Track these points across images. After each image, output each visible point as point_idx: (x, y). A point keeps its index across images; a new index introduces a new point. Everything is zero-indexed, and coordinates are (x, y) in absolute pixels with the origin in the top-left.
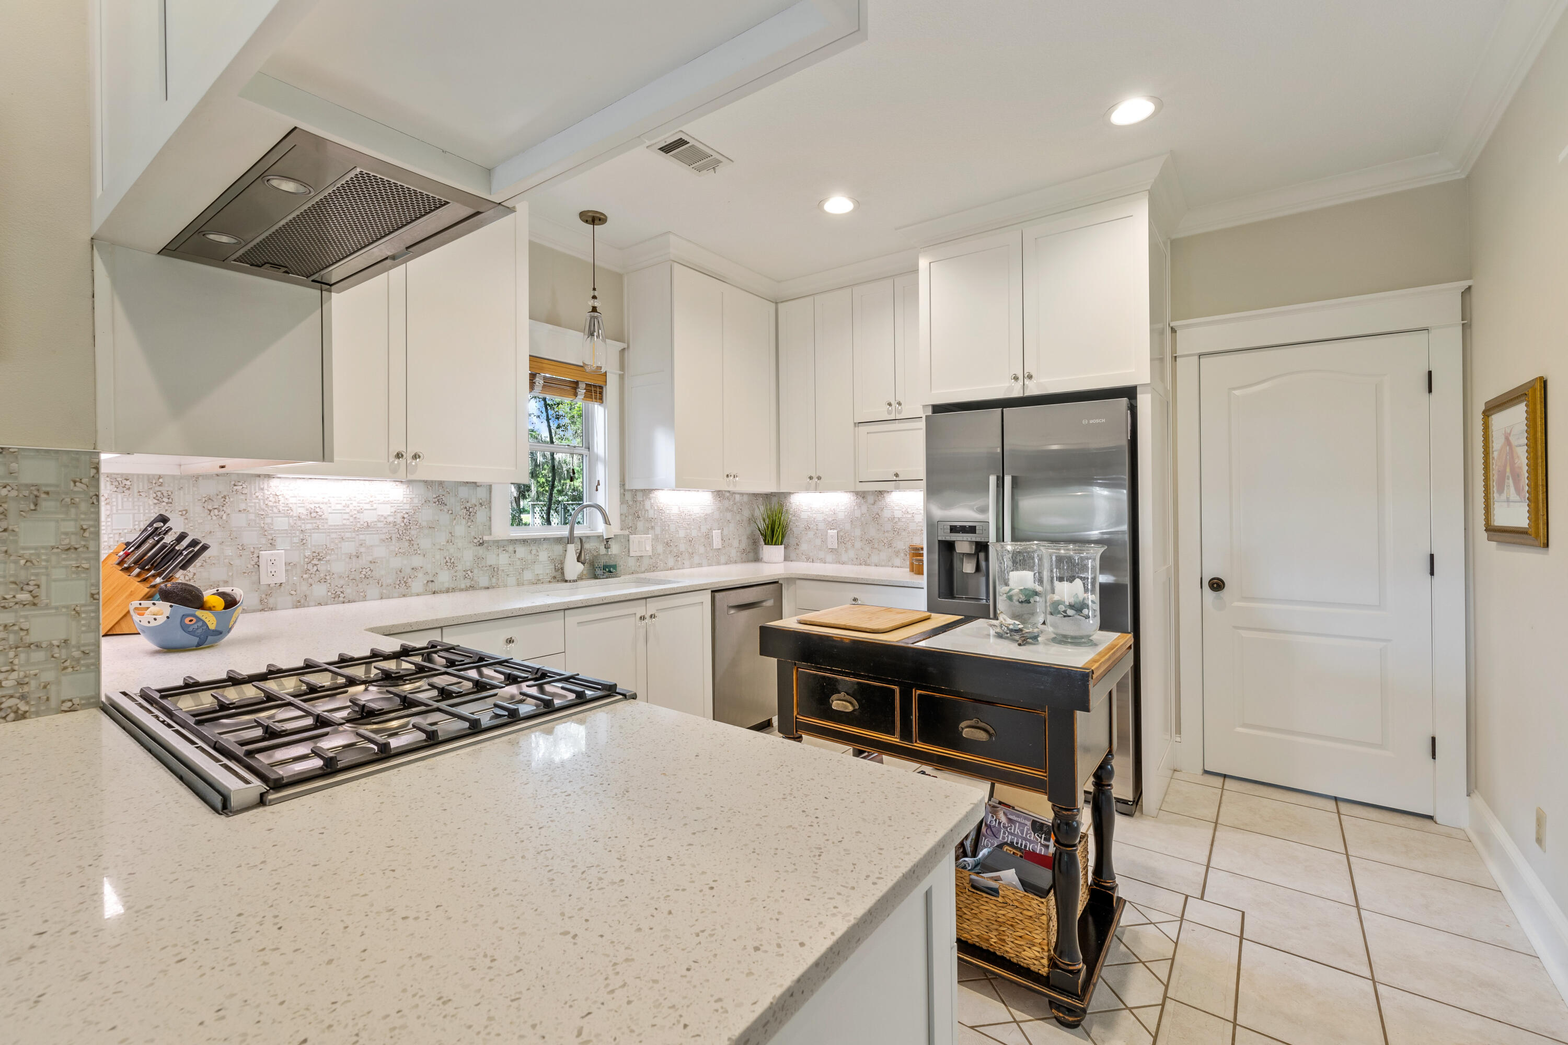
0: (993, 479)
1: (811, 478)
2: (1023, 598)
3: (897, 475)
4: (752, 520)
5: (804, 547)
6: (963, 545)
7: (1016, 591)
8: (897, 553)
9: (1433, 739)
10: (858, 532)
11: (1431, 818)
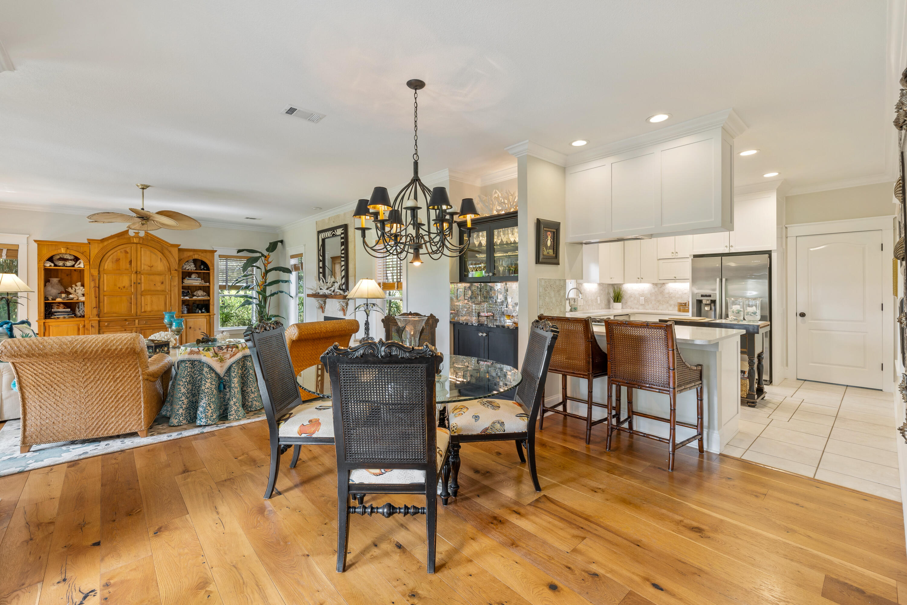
0: (718, 280)
1: (639, 278)
2: (737, 312)
3: (675, 278)
4: (609, 293)
5: (629, 303)
6: (705, 301)
7: (735, 310)
8: (671, 305)
9: (882, 364)
10: (653, 298)
11: (882, 390)
